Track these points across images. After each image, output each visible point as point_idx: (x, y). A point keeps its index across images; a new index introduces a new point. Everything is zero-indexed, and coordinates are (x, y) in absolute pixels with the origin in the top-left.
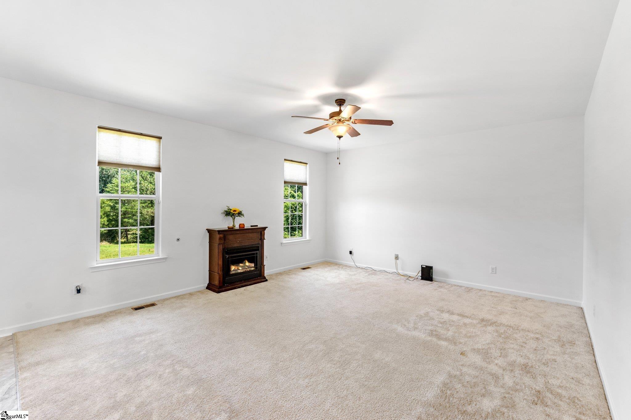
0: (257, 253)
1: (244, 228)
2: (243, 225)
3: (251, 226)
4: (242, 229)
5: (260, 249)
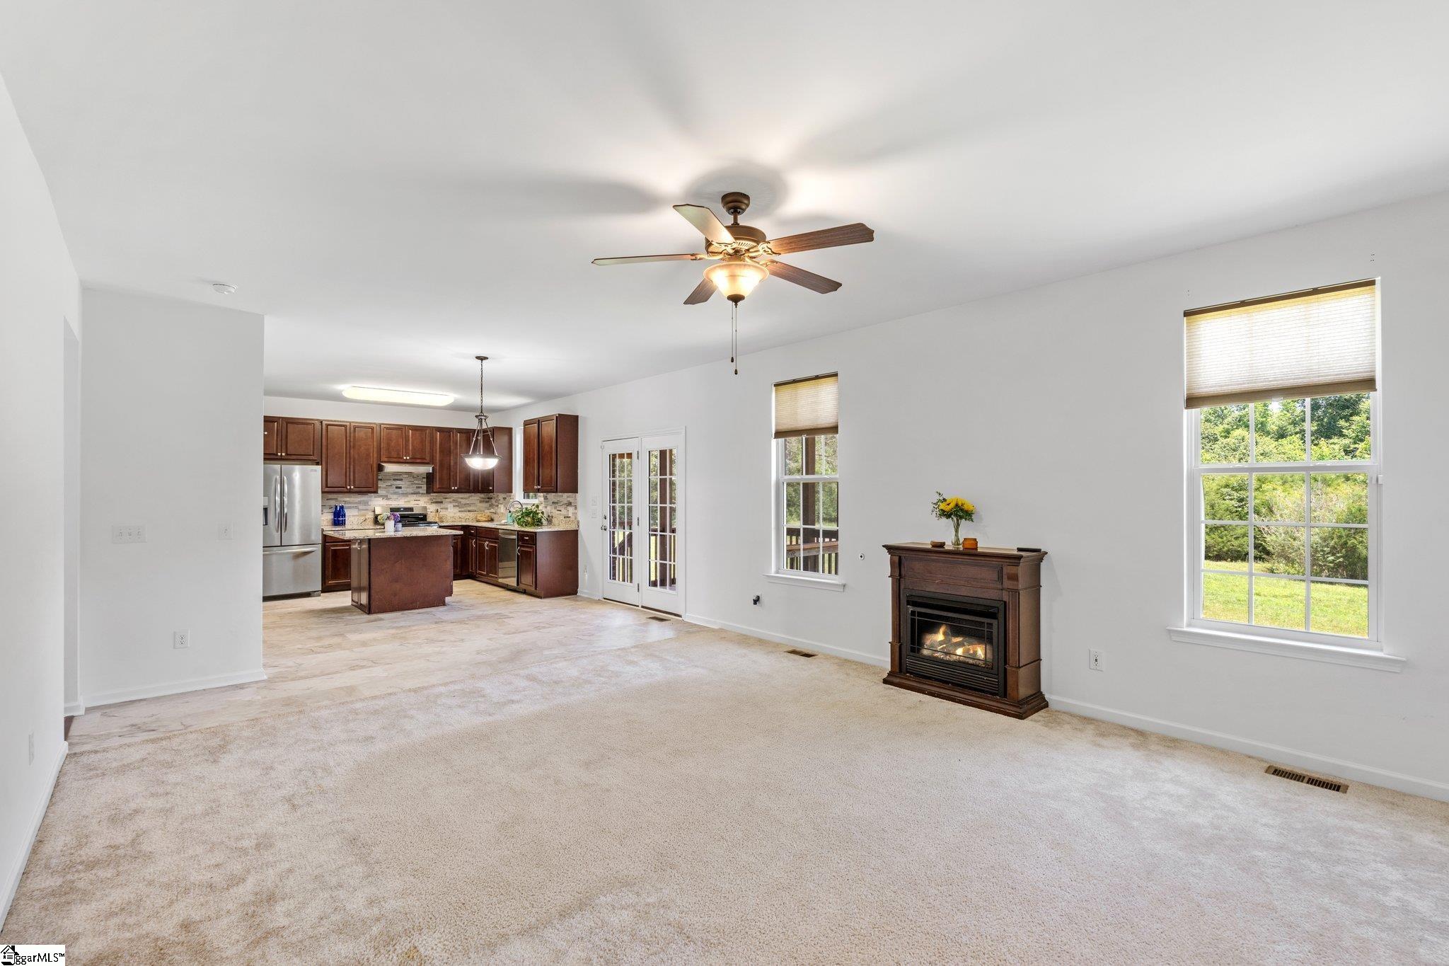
0: (990, 625)
1: (976, 549)
2: (973, 542)
3: (1019, 550)
4: (970, 552)
5: (1001, 615)
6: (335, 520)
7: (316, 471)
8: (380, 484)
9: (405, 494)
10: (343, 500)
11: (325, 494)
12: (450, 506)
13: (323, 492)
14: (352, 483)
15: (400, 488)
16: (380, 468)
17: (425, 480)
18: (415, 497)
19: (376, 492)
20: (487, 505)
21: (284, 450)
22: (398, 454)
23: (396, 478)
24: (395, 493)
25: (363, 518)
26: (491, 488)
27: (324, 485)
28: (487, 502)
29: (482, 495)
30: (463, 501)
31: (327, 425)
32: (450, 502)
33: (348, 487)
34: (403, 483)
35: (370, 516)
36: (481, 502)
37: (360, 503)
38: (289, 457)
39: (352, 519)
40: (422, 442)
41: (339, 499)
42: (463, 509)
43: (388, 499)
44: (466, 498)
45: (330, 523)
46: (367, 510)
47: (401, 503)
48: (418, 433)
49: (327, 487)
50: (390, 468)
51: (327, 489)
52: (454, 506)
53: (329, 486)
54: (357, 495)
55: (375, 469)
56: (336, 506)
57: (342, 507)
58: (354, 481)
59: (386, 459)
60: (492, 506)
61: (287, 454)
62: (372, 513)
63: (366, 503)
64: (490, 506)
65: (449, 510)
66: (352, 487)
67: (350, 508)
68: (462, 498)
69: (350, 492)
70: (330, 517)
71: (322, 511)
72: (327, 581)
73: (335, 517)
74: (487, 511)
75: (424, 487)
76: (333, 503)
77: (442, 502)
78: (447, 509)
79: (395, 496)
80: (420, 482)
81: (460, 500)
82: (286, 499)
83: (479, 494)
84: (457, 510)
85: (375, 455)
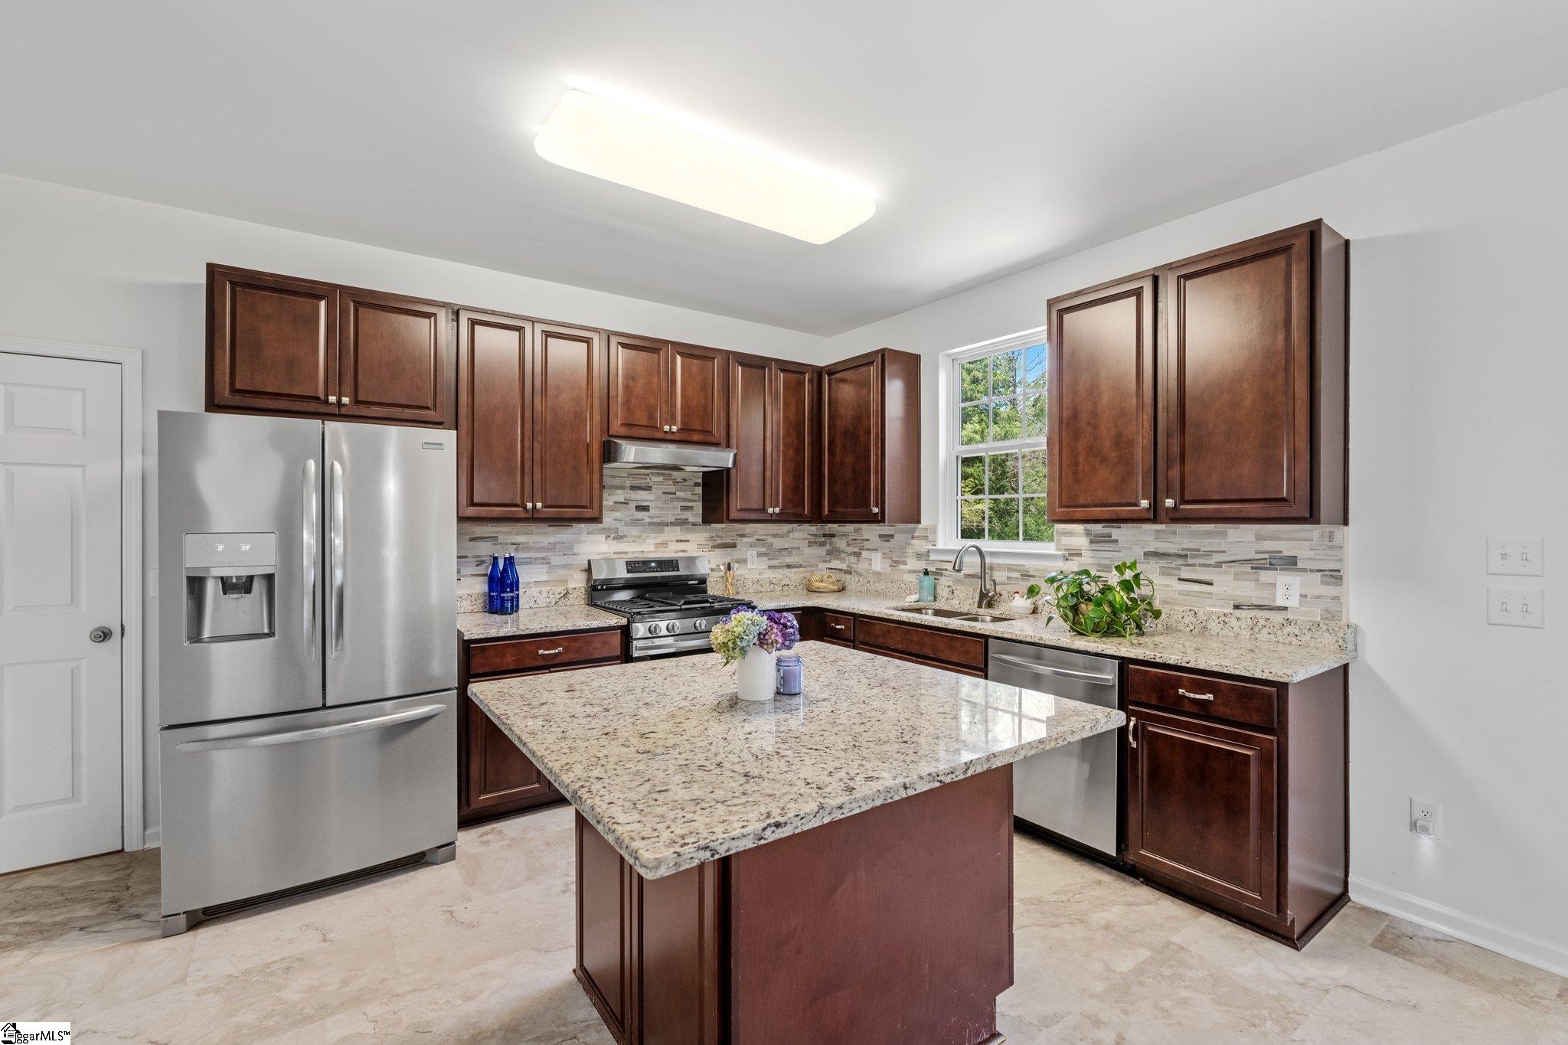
6: (491, 598)
7: (439, 446)
8: (608, 501)
9: (660, 525)
10: (509, 541)
11: (467, 526)
12: (751, 554)
13: (461, 519)
14: (538, 493)
15: (646, 509)
16: (609, 453)
17: (699, 490)
18: (677, 532)
19: (597, 519)
20: (821, 551)
21: (348, 386)
22: (652, 417)
23: (637, 482)
24: (635, 522)
25: (561, 589)
26: (876, 510)
27: (464, 500)
28: (822, 544)
29: (813, 529)
30: (778, 543)
31: (474, 323)
32: (751, 546)
33: (529, 505)
34: (652, 497)
35: (578, 582)
36: (811, 544)
37: (552, 547)
38: (363, 411)
39: (534, 591)
40: (706, 386)
41: (501, 538)
42: (775, 562)
43: (619, 538)
44: (782, 536)
45: (479, 606)
46: (569, 566)
47: (649, 548)
48: (696, 364)
49: (472, 504)
50: (631, 453)
51: (471, 511)
52: (760, 555)
53: (476, 500)
54: (544, 528)
55: (596, 456)
56: (495, 559)
57: (510, 561)
58: (544, 491)
59: (623, 431)
60: (834, 553)
61: (357, 401)
62: (583, 576)
63: (568, 549)
64: (829, 553)
65: (749, 565)
66: (539, 505)
67: (527, 562)
68: (774, 536)
69: (534, 518)
70: (480, 587)
71: (459, 572)
72: (473, 793)
73: (491, 589)
74: (823, 566)
75: (698, 507)
76: (486, 549)
77: (734, 546)
78: (744, 561)
79: (634, 531)
80: (689, 495)
81: (770, 540)
82: (337, 541)
83: (806, 526)
84: (764, 563)
85: (597, 418)
